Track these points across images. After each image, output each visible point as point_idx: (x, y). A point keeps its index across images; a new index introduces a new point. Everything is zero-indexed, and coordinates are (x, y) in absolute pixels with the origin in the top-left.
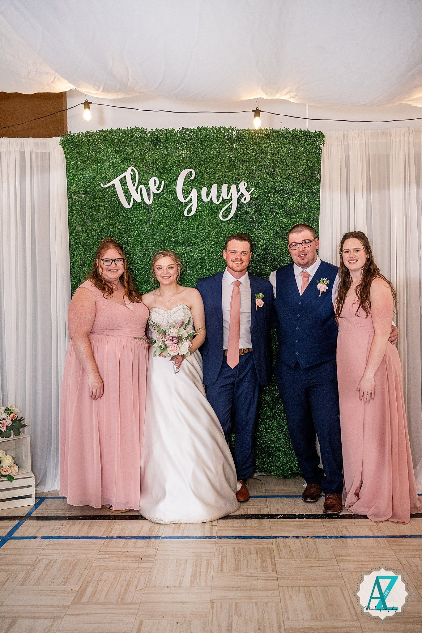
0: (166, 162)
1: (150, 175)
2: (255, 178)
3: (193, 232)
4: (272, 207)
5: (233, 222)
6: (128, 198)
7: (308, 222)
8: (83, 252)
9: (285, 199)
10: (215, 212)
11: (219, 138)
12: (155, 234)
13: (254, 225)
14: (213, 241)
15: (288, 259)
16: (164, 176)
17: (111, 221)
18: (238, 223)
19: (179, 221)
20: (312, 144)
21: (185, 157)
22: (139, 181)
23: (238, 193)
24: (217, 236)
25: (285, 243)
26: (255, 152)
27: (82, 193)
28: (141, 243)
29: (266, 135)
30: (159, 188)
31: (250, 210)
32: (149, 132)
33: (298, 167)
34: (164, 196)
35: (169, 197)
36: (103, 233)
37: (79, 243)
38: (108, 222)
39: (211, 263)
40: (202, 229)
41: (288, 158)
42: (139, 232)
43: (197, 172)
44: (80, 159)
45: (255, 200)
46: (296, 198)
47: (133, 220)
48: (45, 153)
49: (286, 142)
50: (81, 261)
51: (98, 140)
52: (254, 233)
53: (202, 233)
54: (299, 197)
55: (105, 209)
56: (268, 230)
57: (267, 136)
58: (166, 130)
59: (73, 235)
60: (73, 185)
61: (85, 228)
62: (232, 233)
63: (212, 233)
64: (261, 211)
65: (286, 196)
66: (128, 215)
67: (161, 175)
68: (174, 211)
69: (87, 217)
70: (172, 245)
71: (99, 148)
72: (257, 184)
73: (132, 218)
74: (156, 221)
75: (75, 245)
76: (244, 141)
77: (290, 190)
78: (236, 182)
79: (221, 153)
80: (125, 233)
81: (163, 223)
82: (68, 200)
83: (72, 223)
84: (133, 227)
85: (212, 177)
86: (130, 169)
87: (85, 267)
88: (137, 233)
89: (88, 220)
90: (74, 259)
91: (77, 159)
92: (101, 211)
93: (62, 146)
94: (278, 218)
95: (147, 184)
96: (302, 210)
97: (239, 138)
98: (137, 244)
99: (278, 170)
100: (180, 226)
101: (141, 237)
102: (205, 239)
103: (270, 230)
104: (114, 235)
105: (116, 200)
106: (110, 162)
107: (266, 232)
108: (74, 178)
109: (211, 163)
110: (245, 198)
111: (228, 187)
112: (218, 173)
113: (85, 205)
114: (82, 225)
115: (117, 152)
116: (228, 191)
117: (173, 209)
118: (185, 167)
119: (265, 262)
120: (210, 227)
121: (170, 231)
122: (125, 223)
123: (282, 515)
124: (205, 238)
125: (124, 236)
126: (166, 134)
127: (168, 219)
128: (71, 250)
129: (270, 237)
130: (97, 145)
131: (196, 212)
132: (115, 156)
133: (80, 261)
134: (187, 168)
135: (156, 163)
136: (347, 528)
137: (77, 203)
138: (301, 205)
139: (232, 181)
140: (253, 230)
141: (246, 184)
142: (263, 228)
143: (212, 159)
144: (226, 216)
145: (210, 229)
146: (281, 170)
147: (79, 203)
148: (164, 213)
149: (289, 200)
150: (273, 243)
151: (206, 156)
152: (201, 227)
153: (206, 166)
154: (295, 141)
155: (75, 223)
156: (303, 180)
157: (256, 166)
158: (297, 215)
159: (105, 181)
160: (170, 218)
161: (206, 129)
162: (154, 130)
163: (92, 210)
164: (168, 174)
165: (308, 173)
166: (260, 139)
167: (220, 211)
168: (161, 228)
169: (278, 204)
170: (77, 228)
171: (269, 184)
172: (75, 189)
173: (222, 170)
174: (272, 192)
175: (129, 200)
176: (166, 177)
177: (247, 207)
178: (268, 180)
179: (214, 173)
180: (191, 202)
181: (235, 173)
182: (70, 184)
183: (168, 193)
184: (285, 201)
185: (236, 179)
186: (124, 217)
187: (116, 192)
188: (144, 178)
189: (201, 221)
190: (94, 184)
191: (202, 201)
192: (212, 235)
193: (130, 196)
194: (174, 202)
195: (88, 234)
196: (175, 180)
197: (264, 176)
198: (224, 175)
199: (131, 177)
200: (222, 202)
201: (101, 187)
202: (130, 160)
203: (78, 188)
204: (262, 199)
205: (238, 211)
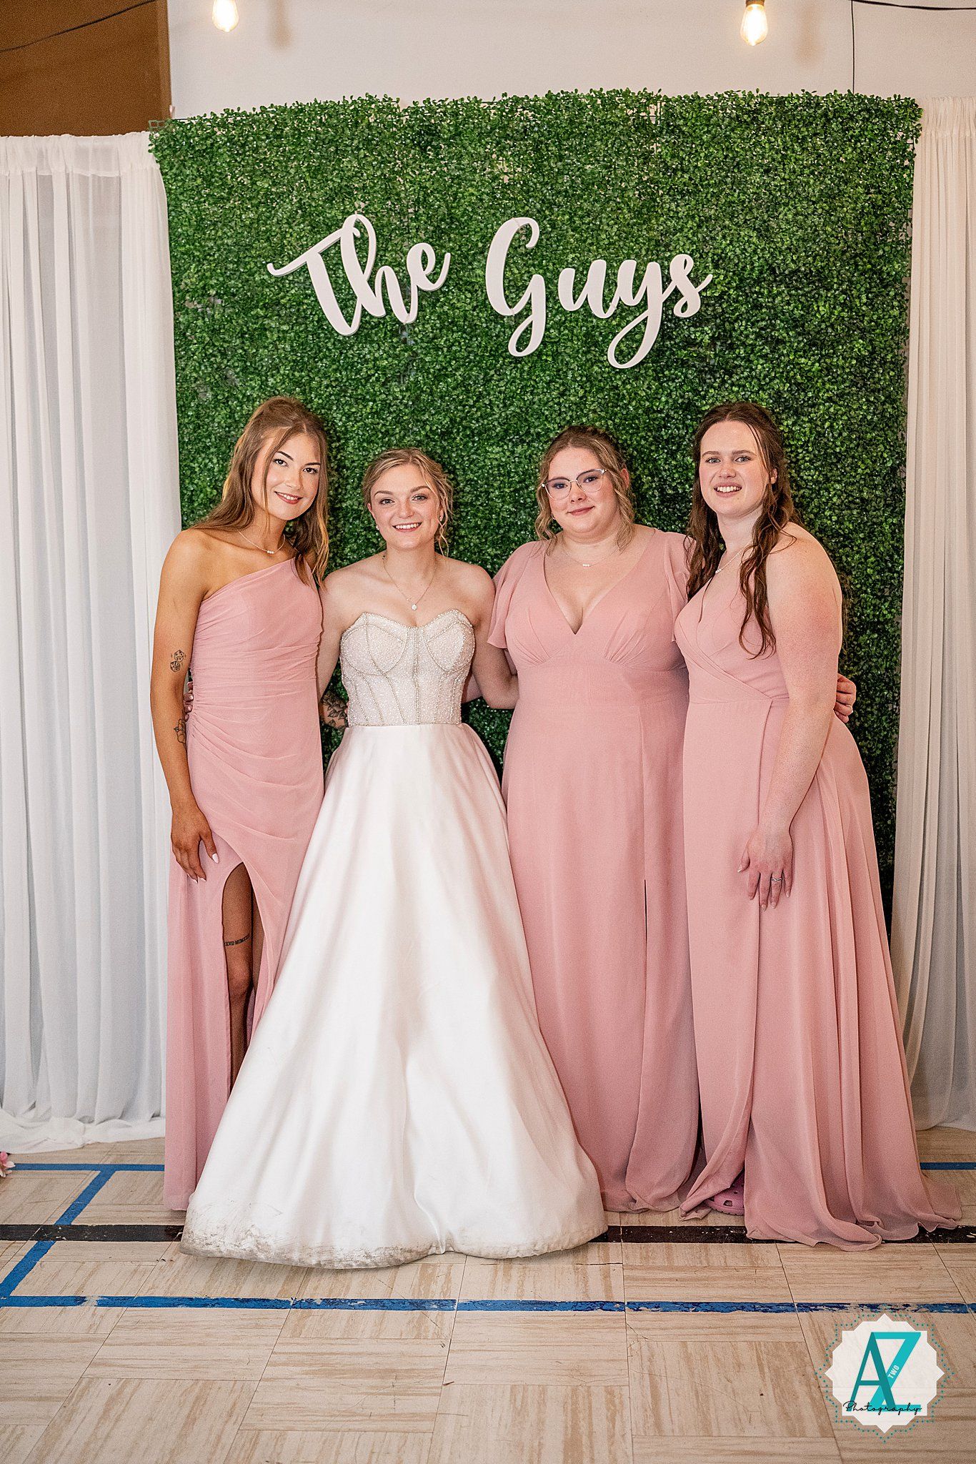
0: (455, 199)
1: (408, 238)
2: (715, 239)
3: (534, 403)
4: (764, 323)
5: (650, 372)
6: (346, 306)
7: (870, 367)
8: (218, 463)
9: (803, 299)
10: (596, 344)
11: (611, 124)
12: (424, 411)
13: (710, 379)
16: (450, 240)
17: (296, 374)
18: (663, 373)
19: (492, 372)
20: (884, 136)
21: (509, 184)
22: (377, 255)
23: (664, 289)
24: (603, 414)
25: (805, 428)
26: (715, 164)
27: (213, 292)
28: (383, 438)
29: (748, 113)
30: (435, 274)
31: (698, 334)
32: (405, 111)
33: (843, 207)
34: (451, 300)
35: (464, 302)
37: (206, 438)
38: (288, 376)
40: (562, 394)
41: (812, 181)
42: (377, 405)
43: (545, 228)
44: (207, 195)
45: (714, 305)
46: (835, 297)
47: (361, 370)
48: (107, 179)
49: (806, 133)
50: (212, 489)
51: (258, 138)
52: (710, 401)
53: (559, 404)
54: (846, 294)
55: (279, 337)
56: (752, 393)
57: (749, 116)
58: (456, 103)
59: (188, 416)
60: (189, 268)
61: (224, 395)
62: (647, 404)
63: (590, 405)
64: (731, 336)
65: (807, 292)
66: (346, 357)
67: (440, 238)
68: (480, 343)
69: (228, 361)
70: (474, 442)
71: (261, 161)
72: (721, 258)
73: (358, 363)
74: (428, 372)
75: (197, 444)
76: (681, 131)
77: (819, 273)
78: (657, 256)
79: (615, 168)
80: (338, 407)
81: (446, 376)
82: (175, 315)
83: (185, 379)
84: (359, 392)
85: (589, 241)
86: (351, 220)
88: (372, 408)
89: (230, 372)
90: (193, 483)
91: (199, 193)
92: (270, 343)
93: (156, 156)
94: (782, 355)
95: (399, 265)
96: (854, 331)
97: (668, 125)
98: (373, 438)
99: (781, 216)
100: (497, 386)
101: (383, 419)
102: (568, 421)
103: (758, 392)
105: (311, 314)
106: (295, 200)
108: (190, 249)
109: (585, 201)
110: (685, 305)
111: (637, 270)
112: (605, 227)
113: (224, 328)
114: (214, 386)
115: (315, 172)
116: (638, 279)
117: (476, 336)
118: (510, 212)
120: (582, 388)
121: (467, 401)
122: (337, 379)
124: (568, 418)
125: (335, 415)
126: (457, 115)
127: (462, 366)
128: (185, 460)
130: (256, 150)
131: (542, 343)
132: (306, 182)
133: (209, 490)
134: (515, 216)
135: (425, 200)
137: (200, 323)
138: (851, 318)
139: (647, 250)
140: (707, 392)
141: (691, 263)
142: (739, 386)
143: (587, 187)
144: (628, 354)
145: (581, 393)
146: (790, 216)
147: (204, 323)
148: (449, 348)
149: (817, 302)
151: (572, 181)
152: (558, 388)
153: (571, 209)
154: (833, 129)
155: (196, 379)
156: (857, 244)
157: (716, 206)
158: (840, 347)
159: (280, 254)
160: (466, 363)
161: (572, 100)
162: (421, 104)
163: (243, 343)
164: (462, 235)
165: (871, 224)
166: (730, 124)
167: (612, 340)
168: (440, 392)
169: (784, 314)
170: (200, 395)
171: (756, 258)
172: (194, 280)
173: (617, 218)
174: (764, 281)
175: (348, 312)
176: (455, 242)
177: (689, 327)
178: (753, 246)
179: (594, 227)
180: (527, 316)
181: (656, 227)
182: (180, 266)
183: (460, 290)
184: (805, 307)
185: (658, 244)
186: (334, 361)
187: (313, 291)
188: (393, 246)
189: (558, 371)
190: (248, 267)
191: (561, 311)
192: (590, 410)
193: (352, 299)
194: (478, 316)
195: (232, 412)
196: (482, 253)
197: (742, 233)
198: (627, 234)
199: (356, 245)
200: (618, 312)
201: (269, 274)
202: (350, 194)
203: (201, 279)
204: (736, 300)
205: (662, 339)
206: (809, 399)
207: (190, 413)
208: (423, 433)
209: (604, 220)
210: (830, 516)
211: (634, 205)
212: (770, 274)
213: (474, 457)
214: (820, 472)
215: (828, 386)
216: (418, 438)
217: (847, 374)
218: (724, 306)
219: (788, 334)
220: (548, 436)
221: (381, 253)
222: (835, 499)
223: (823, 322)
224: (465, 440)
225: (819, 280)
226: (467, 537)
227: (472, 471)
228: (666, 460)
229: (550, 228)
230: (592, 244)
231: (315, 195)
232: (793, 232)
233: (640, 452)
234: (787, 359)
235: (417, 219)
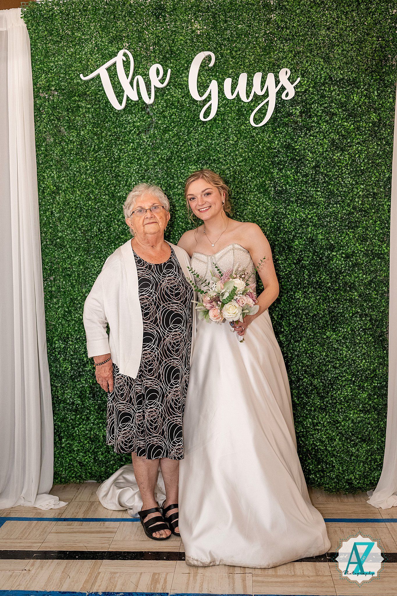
0: (173, 42)
1: (150, 62)
2: (303, 63)
3: (212, 144)
4: (326, 105)
5: (270, 129)
6: (119, 96)
7: (378, 127)
8: (56, 174)
9: (346, 93)
10: (243, 115)
12: (159, 148)
13: (299, 133)
14: (241, 156)
15: (349, 182)
16: (170, 63)
17: (95, 129)
18: (276, 130)
19: (192, 129)
21: (200, 35)
22: (134, 70)
23: (276, 87)
24: (246, 150)
25: (346, 157)
26: (303, 25)
27: (53, 88)
28: (138, 161)
30: (163, 80)
31: (293, 110)
33: (366, 47)
34: (171, 92)
35: (178, 93)
36: (84, 147)
37: (50, 161)
38: (91, 130)
39: (237, 187)
40: (226, 140)
41: (350, 34)
42: (135, 145)
43: (218, 57)
44: (50, 40)
45: (301, 96)
46: (362, 92)
47: (127, 127)
48: (1, 32)
49: (348, 10)
50: (54, 186)
52: (299, 144)
53: (225, 145)
54: (367, 90)
55: (86, 111)
56: (320, 140)
59: (41, 151)
60: (41, 76)
61: (59, 140)
62: (268, 145)
63: (240, 145)
64: (310, 111)
65: (348, 90)
66: (120, 121)
67: (166, 62)
68: (186, 114)
69: (61, 123)
70: (182, 164)
71: (77, 23)
72: (305, 72)
73: (125, 124)
74: (160, 129)
75: (46, 164)
76: (285, 8)
77: (354, 80)
78: (274, 71)
79: (253, 27)
80: (115, 146)
81: (169, 131)
82: (34, 100)
83: (40, 132)
84: (126, 138)
85: (240, 63)
86: (121, 52)
87: (59, 194)
88: (132, 146)
89: (62, 128)
90: (44, 184)
91: (46, 39)
92: (81, 114)
93: (24, 20)
94: (334, 121)
95: (145, 75)
96: (371, 109)
98: (133, 161)
99: (335, 52)
100: (194, 136)
101: (138, 152)
102: (229, 153)
103: (323, 139)
104: (100, 149)
105: (102, 99)
106: (94, 42)
107: (317, 142)
108: (42, 67)
109: (238, 43)
110: (287, 93)
111: (263, 78)
112: (248, 56)
113: (59, 106)
114: (54, 135)
115: (104, 28)
116: (263, 83)
117: (183, 111)
118: (200, 48)
119: (316, 186)
120: (236, 136)
121: (179, 143)
122: (115, 132)
125: (114, 150)
127: (177, 126)
128: (40, 172)
129: (323, 149)
130: (74, 17)
131: (216, 114)
132: (99, 33)
133: (52, 187)
134: (203, 51)
135: (158, 43)
137: (47, 104)
138: (369, 103)
139: (269, 68)
140: (298, 139)
141: (289, 73)
142: (313, 136)
143: (239, 36)
144: (259, 119)
145: (236, 139)
146: (340, 51)
147: (49, 104)
148: (170, 117)
149: (353, 94)
150: (328, 157)
151: (231, 33)
152: (224, 137)
153: (231, 47)
155: (45, 132)
156: (372, 66)
157: (303, 46)
158: (364, 117)
159: (86, 70)
163: (68, 114)
164: (177, 60)
165: (379, 56)
167: (251, 113)
168: (166, 139)
169: (336, 101)
170: (47, 140)
171: (322, 72)
172: (44, 82)
173: (254, 52)
174: (327, 84)
175: (120, 99)
176: (173, 63)
177: (289, 107)
178: (321, 66)
179: (242, 56)
180: (209, 101)
181: (273, 56)
182: (37, 75)
183: (176, 88)
184: (347, 97)
185: (274, 65)
186: (113, 123)
187: (103, 88)
188: (142, 66)
189: (224, 128)
190: (71, 76)
191: (225, 98)
192: (240, 148)
193: (122, 92)
194: (185, 101)
195: (63, 148)
196: (187, 69)
197: (316, 60)
198: (258, 60)
199: (124, 65)
200: (254, 99)
201: (81, 79)
202: (121, 39)
203: (47, 81)
204: (312, 94)
205: (276, 112)
206: (348, 143)
207: (42, 149)
208: (157, 159)
209: (247, 53)
210: (358, 201)
211: (262, 45)
212: (330, 80)
213: (183, 171)
214: (353, 179)
216: (155, 162)
218: (307, 96)
219: (338, 110)
220: (219, 161)
221: (136, 69)
222: (360, 193)
223: (356, 104)
224: (178, 162)
225: (354, 84)
226: (179, 210)
227: (182, 178)
228: (277, 173)
229: (220, 56)
230: (241, 65)
231: (104, 40)
232: (341, 59)
233: (265, 169)
234: (337, 123)
235: (154, 52)
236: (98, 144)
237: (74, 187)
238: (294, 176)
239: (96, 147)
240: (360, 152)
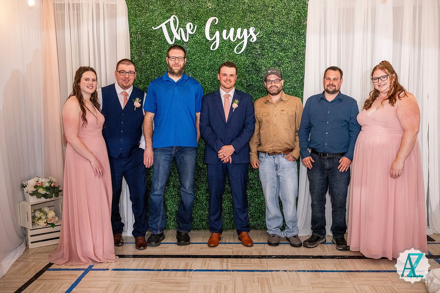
0: (198, 12)
1: (187, 21)
2: (261, 23)
3: (216, 62)
5: (244, 55)
7: (297, 55)
8: (140, 74)
9: (281, 39)
10: (232, 48)
12: (190, 63)
13: (259, 57)
16: (197, 22)
17: (159, 53)
18: (247, 55)
19: (206, 54)
21: (211, 9)
26: (261, 5)
27: (139, 33)
31: (256, 46)
33: (291, 17)
34: (197, 36)
35: (200, 37)
36: (154, 61)
38: (157, 54)
41: (284, 10)
43: (220, 19)
44: (138, 9)
45: (260, 39)
46: (289, 38)
48: (113, 5)
52: (259, 62)
54: (291, 37)
55: (155, 44)
60: (133, 27)
61: (141, 58)
62: (244, 62)
64: (264, 47)
65: (282, 37)
67: (194, 21)
68: (204, 47)
69: (142, 50)
70: (202, 71)
72: (262, 28)
74: (191, 54)
77: (285, 32)
78: (246, 27)
79: (237, 6)
81: (196, 55)
82: (130, 38)
83: (132, 54)
89: (143, 52)
91: (136, 9)
92: (153, 46)
94: (276, 52)
95: (184, 27)
96: (293, 47)
99: (276, 19)
100: (208, 57)
103: (270, 61)
104: (161, 63)
105: (163, 39)
106: (159, 11)
107: (267, 62)
108: (133, 22)
109: (229, 13)
112: (234, 20)
113: (141, 42)
114: (139, 56)
115: (164, 5)
117: (203, 45)
118: (211, 15)
120: (228, 58)
121: (200, 61)
123: (275, 256)
127: (199, 52)
131: (219, 47)
132: (162, 7)
134: (212, 17)
135: (191, 12)
136: (319, 265)
137: (136, 40)
138: (292, 43)
139: (244, 26)
140: (258, 60)
142: (266, 59)
143: (230, 10)
146: (278, 19)
148: (196, 48)
149: (284, 39)
151: (226, 8)
152: (222, 58)
153: (226, 15)
155: (134, 54)
156: (294, 25)
157: (261, 15)
158: (290, 50)
159: (155, 25)
160: (201, 52)
163: (146, 45)
164: (200, 21)
165: (298, 21)
167: (235, 47)
168: (194, 58)
169: (276, 42)
170: (135, 58)
172: (134, 30)
173: (237, 18)
174: (272, 34)
177: (254, 44)
178: (269, 25)
179: (231, 20)
181: (246, 20)
182: (131, 26)
183: (199, 34)
185: (247, 24)
187: (163, 33)
188: (183, 23)
189: (222, 54)
190: (148, 27)
194: (203, 40)
195: (143, 62)
196: (204, 25)
197: (267, 22)
198: (239, 22)
201: (152, 29)
202: (173, 10)
203: (136, 29)
204: (265, 38)
205: (247, 47)
206: (282, 63)
209: (234, 18)
211: (241, 15)
212: (273, 32)
215: (286, 59)
217: (292, 57)
218: (262, 39)
219: (277, 47)
221: (180, 25)
223: (286, 44)
228: (248, 76)
230: (231, 24)
231: (164, 10)
232: (279, 22)
235: (189, 17)
236: (160, 61)
237: (148, 81)
238: (256, 77)
239: (160, 62)
240: (288, 67)
